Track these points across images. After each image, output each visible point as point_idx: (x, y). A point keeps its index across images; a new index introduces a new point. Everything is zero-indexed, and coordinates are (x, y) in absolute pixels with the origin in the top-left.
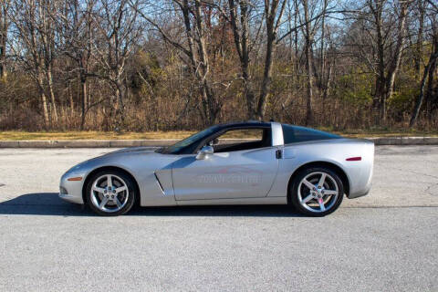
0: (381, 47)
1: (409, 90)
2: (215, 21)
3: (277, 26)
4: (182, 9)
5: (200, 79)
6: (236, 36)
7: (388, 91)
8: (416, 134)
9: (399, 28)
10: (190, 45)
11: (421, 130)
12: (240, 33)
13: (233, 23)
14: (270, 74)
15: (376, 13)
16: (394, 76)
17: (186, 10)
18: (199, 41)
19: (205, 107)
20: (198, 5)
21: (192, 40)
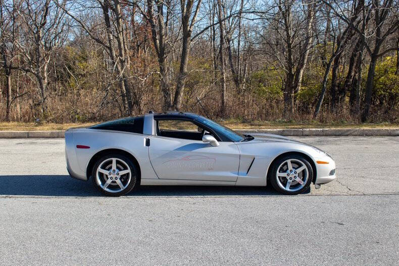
0: (289, 45)
1: (315, 85)
2: (138, 18)
3: (192, 25)
4: (103, 7)
5: (118, 72)
6: (154, 32)
7: (296, 86)
8: (317, 126)
9: (306, 29)
10: (110, 40)
11: (323, 122)
12: (157, 30)
13: (151, 21)
14: (186, 70)
15: (285, 14)
16: (302, 72)
17: (105, 8)
18: (118, 38)
19: (124, 100)
20: (117, 3)
21: (111, 36)
